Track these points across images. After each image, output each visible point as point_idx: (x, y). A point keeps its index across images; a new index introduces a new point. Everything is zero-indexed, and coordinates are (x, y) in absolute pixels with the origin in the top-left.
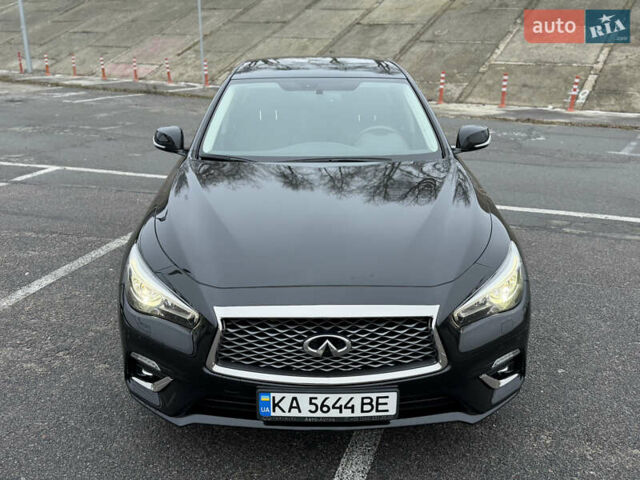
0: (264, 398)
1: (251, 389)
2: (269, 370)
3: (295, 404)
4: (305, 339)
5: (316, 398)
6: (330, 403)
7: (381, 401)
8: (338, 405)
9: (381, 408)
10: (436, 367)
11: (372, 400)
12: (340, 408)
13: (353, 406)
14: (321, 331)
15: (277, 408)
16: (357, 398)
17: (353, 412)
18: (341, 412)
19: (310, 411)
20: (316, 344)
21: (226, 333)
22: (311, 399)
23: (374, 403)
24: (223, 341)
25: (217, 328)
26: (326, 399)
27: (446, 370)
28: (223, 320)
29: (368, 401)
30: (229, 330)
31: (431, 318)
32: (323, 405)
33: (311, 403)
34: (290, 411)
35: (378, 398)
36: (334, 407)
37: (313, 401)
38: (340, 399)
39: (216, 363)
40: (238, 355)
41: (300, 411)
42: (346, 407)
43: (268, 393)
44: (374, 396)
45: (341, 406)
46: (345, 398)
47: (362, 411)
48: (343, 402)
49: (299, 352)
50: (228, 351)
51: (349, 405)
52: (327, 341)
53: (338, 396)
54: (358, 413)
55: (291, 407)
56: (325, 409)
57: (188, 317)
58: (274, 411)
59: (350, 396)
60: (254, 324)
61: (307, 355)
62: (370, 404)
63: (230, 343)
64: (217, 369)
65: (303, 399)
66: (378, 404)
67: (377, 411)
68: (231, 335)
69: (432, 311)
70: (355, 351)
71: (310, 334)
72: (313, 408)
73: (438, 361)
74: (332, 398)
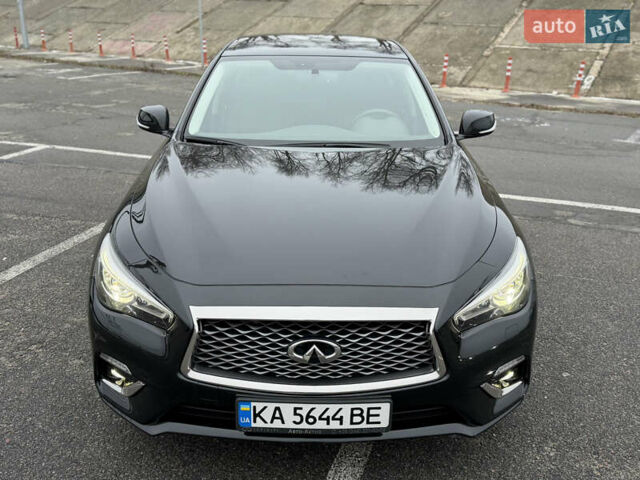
0: (244, 408)
1: (230, 397)
2: (250, 376)
3: (277, 415)
4: (290, 343)
5: (301, 409)
6: (316, 414)
7: (372, 412)
8: (325, 416)
9: (372, 419)
10: (432, 376)
11: (362, 411)
12: (328, 419)
13: (342, 417)
14: (307, 335)
15: (258, 419)
16: (346, 409)
17: (341, 424)
18: (328, 423)
19: (295, 422)
20: (301, 349)
21: (202, 336)
22: (296, 409)
23: (365, 415)
24: (200, 344)
25: (193, 329)
26: (313, 409)
27: (445, 379)
28: (199, 321)
29: (359, 412)
30: (207, 332)
31: (429, 323)
32: (308, 416)
33: (295, 414)
34: (272, 422)
35: (369, 409)
36: (320, 418)
37: (298, 411)
38: (327, 409)
39: (192, 368)
40: (216, 360)
41: (283, 422)
42: (334, 419)
43: (248, 403)
44: (365, 407)
45: (328, 417)
46: (333, 408)
47: (352, 423)
48: (330, 413)
49: (283, 357)
50: (205, 355)
51: (338, 416)
52: (314, 346)
53: (325, 406)
54: (347, 425)
55: (274, 418)
56: (311, 420)
57: (163, 316)
58: (255, 421)
59: (338, 406)
60: (233, 326)
61: (292, 361)
62: (361, 415)
63: (207, 347)
64: (194, 375)
65: (287, 409)
66: (369, 415)
67: (368, 423)
68: (209, 338)
69: (430, 314)
70: (345, 358)
71: (296, 338)
72: (298, 419)
73: (435, 369)
74: (319, 409)
